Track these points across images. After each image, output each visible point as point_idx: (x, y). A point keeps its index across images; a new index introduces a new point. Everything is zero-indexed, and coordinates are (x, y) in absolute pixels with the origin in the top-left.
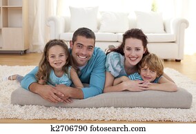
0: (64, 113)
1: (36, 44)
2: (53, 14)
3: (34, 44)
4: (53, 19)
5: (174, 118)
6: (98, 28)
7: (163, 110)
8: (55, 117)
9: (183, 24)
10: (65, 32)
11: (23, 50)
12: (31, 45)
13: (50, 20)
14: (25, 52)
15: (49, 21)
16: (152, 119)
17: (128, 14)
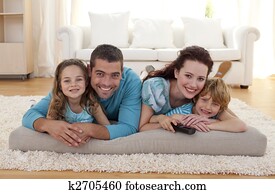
0: (84, 162)
1: (43, 65)
2: (66, 23)
3: (40, 65)
4: (66, 31)
5: (240, 169)
6: (130, 42)
7: (224, 158)
8: (70, 167)
9: (251, 35)
10: (83, 48)
11: (25, 73)
12: (36, 67)
13: (63, 32)
14: (28, 77)
15: (60, 33)
16: (208, 171)
17: (172, 22)
